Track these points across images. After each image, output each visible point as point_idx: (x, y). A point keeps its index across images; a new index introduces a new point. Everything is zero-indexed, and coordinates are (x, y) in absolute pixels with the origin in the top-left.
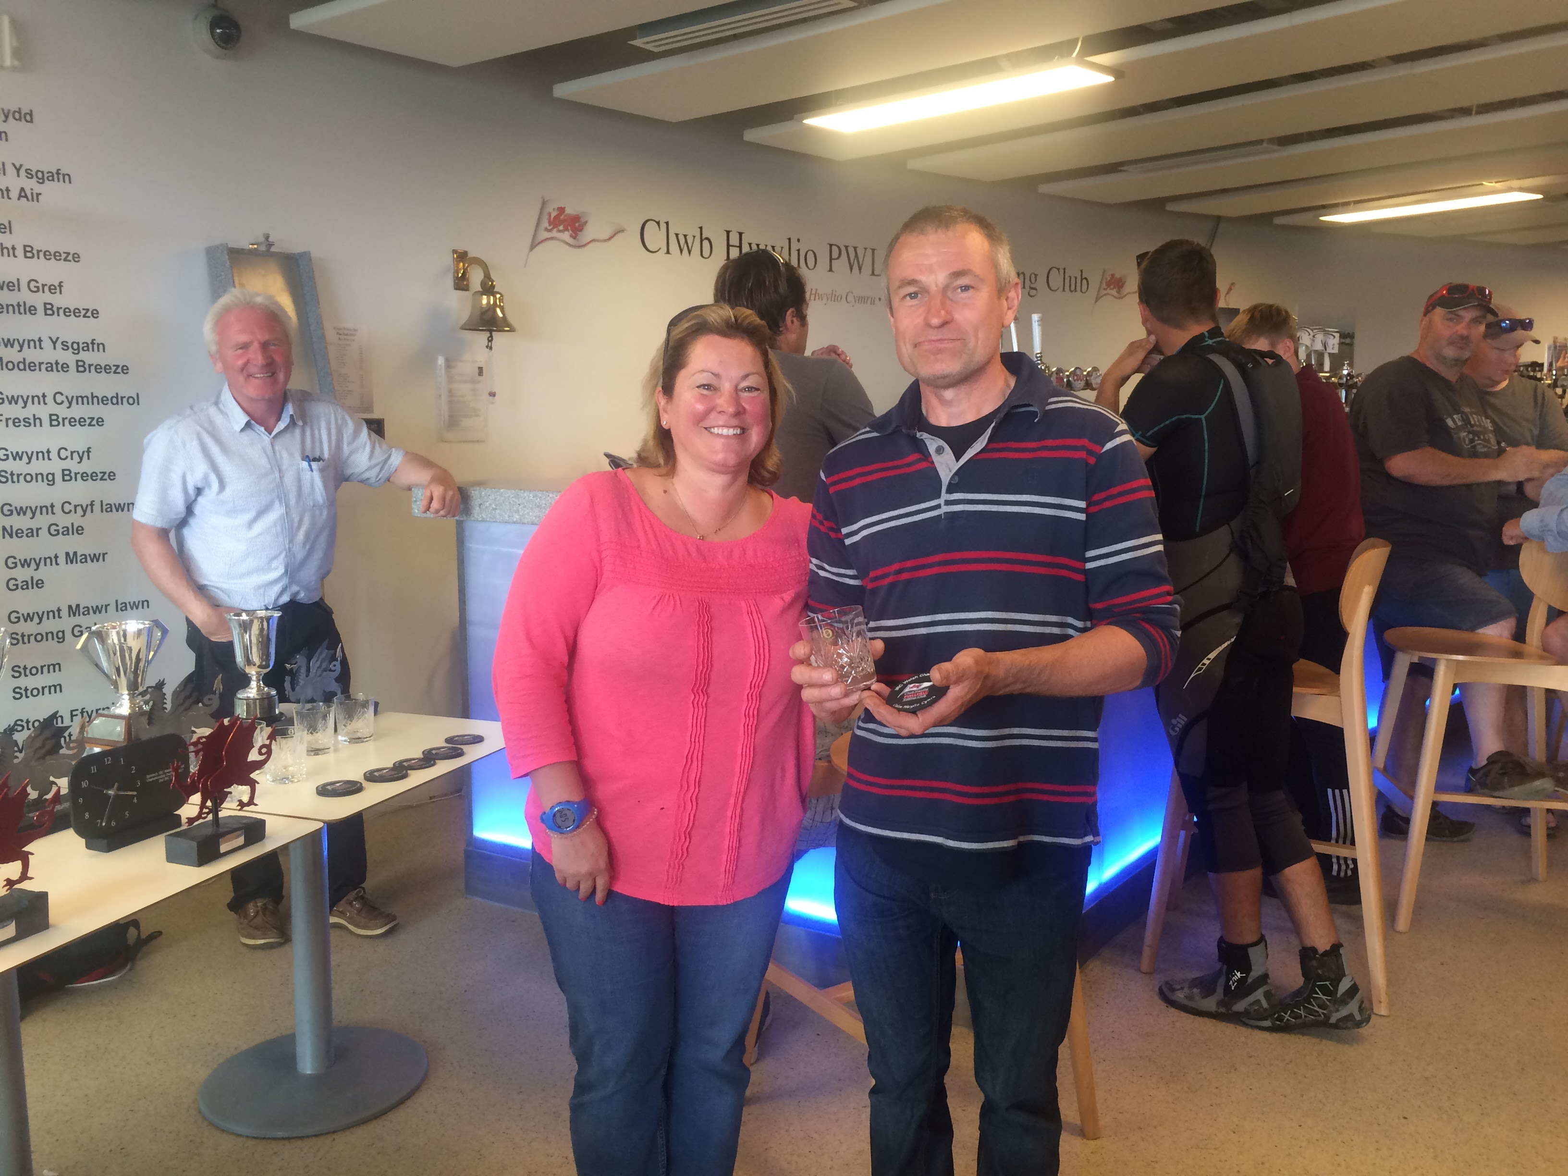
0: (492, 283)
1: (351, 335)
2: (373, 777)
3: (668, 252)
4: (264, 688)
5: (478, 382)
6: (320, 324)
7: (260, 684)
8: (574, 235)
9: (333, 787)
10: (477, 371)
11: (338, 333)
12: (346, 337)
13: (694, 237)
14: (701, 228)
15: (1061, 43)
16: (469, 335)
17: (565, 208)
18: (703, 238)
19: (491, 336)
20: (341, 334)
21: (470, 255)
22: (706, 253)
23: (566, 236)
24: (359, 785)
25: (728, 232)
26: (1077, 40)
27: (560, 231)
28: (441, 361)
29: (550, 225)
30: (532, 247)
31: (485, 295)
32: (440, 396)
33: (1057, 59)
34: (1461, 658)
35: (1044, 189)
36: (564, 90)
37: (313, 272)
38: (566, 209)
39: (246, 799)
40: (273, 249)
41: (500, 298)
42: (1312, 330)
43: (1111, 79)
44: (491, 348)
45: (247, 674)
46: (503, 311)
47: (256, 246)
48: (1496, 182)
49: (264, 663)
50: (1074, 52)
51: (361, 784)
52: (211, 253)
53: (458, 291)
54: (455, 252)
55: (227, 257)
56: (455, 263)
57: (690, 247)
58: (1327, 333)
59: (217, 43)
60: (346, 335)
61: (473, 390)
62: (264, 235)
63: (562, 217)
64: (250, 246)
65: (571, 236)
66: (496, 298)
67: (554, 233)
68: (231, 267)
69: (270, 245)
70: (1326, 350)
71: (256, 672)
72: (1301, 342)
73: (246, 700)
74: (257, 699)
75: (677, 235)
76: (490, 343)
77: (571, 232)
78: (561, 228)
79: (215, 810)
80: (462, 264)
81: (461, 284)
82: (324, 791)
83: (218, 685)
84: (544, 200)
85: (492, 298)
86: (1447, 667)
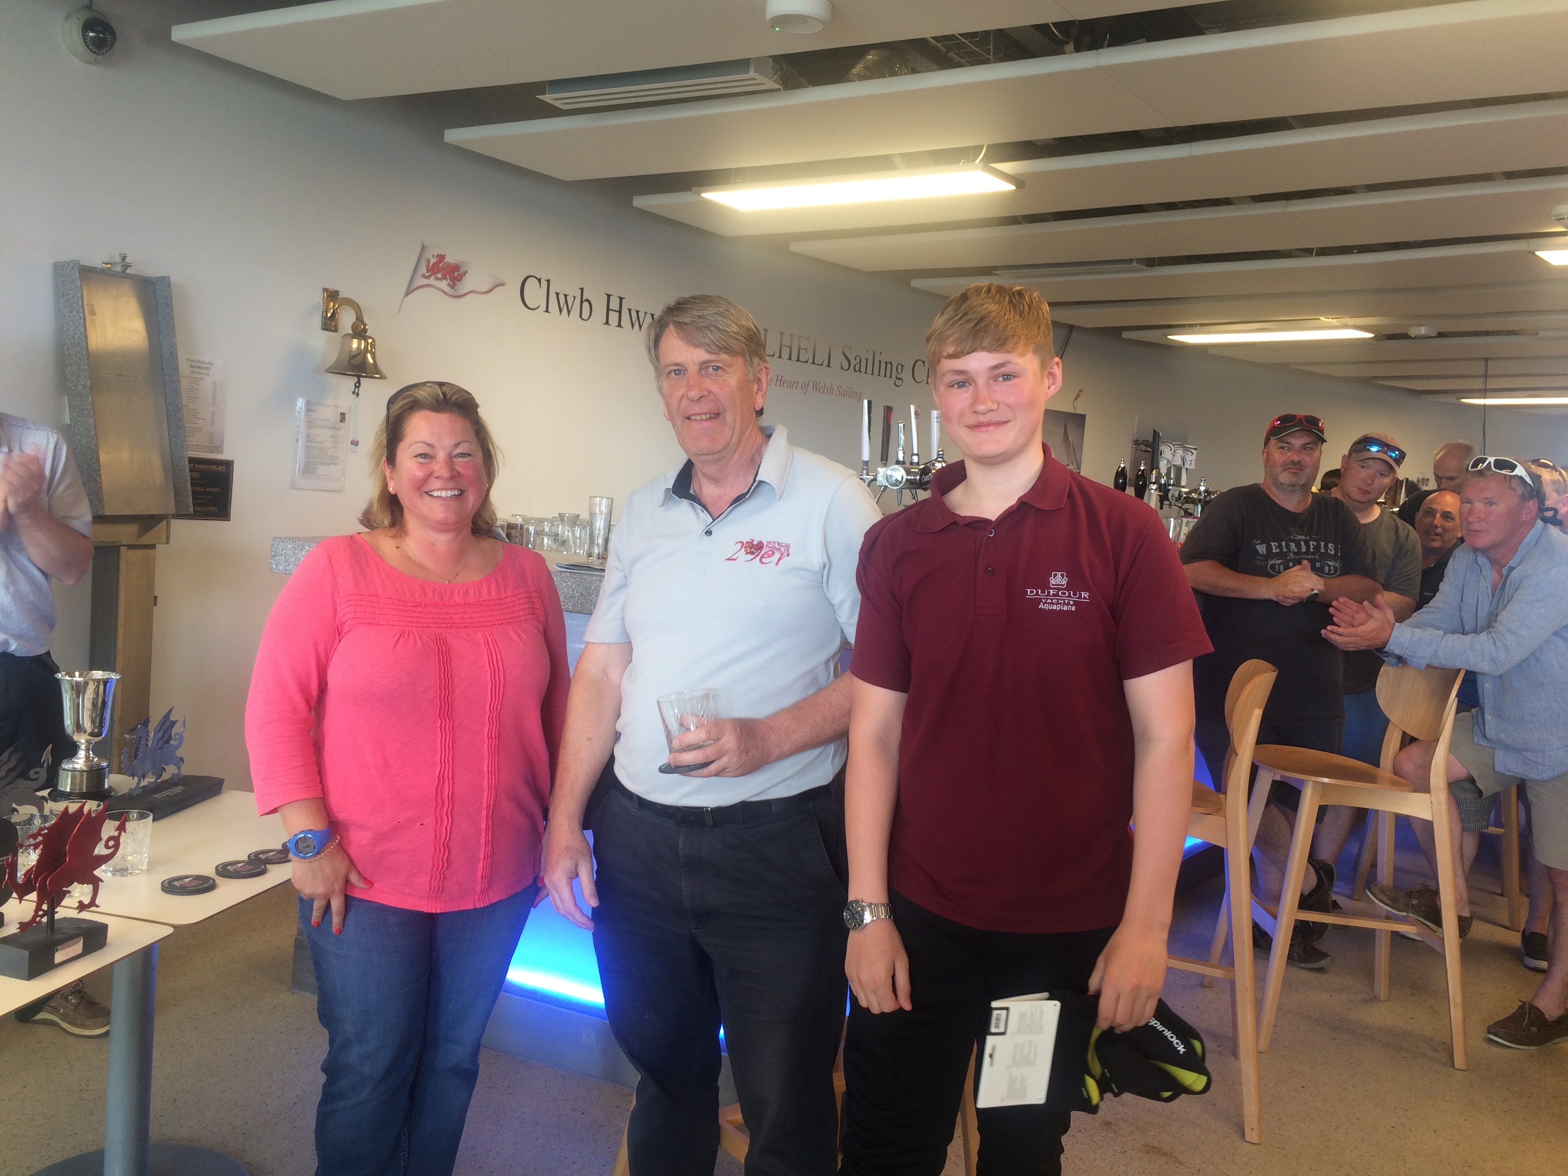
0: (364, 327)
1: (206, 368)
2: (227, 871)
3: (547, 311)
4: (93, 760)
5: (339, 429)
6: (174, 355)
7: (89, 754)
8: (452, 284)
9: (181, 883)
10: (339, 417)
11: (191, 366)
12: (201, 371)
13: (575, 297)
14: (582, 289)
15: (969, 147)
16: (334, 379)
17: (445, 255)
18: (584, 299)
19: (359, 382)
20: (194, 367)
21: (342, 295)
22: (585, 315)
23: (444, 285)
24: (211, 881)
25: (609, 296)
26: (984, 146)
27: (437, 279)
28: (300, 403)
29: (428, 272)
30: (407, 294)
31: (355, 338)
32: (297, 440)
33: (964, 163)
34: (1326, 780)
35: (916, 283)
36: (454, 136)
37: (171, 299)
38: (446, 257)
39: (86, 901)
40: (129, 271)
41: (371, 342)
42: (1173, 445)
43: (1013, 187)
44: (358, 395)
45: (75, 742)
46: (374, 358)
47: (109, 266)
48: (1332, 318)
49: (96, 730)
50: (979, 157)
51: (214, 880)
52: (59, 269)
53: (326, 332)
54: (325, 290)
55: (78, 275)
56: (325, 301)
57: (570, 309)
58: (1186, 449)
59: (88, 47)
60: (199, 368)
61: (333, 437)
62: (120, 255)
63: (441, 265)
64: (104, 265)
65: (449, 285)
66: (368, 343)
67: (432, 281)
68: (81, 285)
69: (127, 266)
70: (1184, 465)
71: (85, 740)
72: (1163, 455)
73: (71, 771)
74: (86, 771)
75: (557, 294)
76: (357, 389)
77: (449, 281)
78: (439, 276)
79: (51, 913)
80: (332, 303)
81: (330, 324)
82: (172, 887)
83: (47, 756)
84: (424, 245)
85: (363, 342)
86: (1314, 788)
